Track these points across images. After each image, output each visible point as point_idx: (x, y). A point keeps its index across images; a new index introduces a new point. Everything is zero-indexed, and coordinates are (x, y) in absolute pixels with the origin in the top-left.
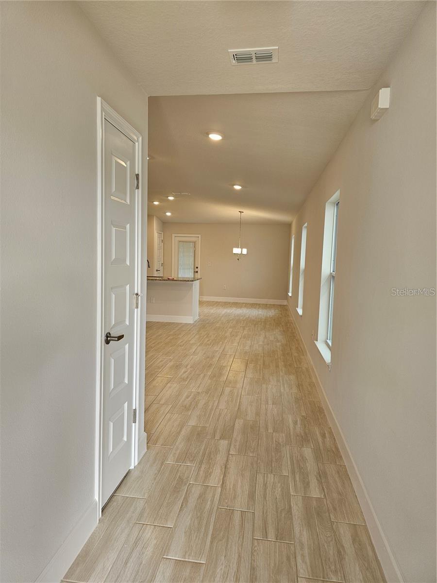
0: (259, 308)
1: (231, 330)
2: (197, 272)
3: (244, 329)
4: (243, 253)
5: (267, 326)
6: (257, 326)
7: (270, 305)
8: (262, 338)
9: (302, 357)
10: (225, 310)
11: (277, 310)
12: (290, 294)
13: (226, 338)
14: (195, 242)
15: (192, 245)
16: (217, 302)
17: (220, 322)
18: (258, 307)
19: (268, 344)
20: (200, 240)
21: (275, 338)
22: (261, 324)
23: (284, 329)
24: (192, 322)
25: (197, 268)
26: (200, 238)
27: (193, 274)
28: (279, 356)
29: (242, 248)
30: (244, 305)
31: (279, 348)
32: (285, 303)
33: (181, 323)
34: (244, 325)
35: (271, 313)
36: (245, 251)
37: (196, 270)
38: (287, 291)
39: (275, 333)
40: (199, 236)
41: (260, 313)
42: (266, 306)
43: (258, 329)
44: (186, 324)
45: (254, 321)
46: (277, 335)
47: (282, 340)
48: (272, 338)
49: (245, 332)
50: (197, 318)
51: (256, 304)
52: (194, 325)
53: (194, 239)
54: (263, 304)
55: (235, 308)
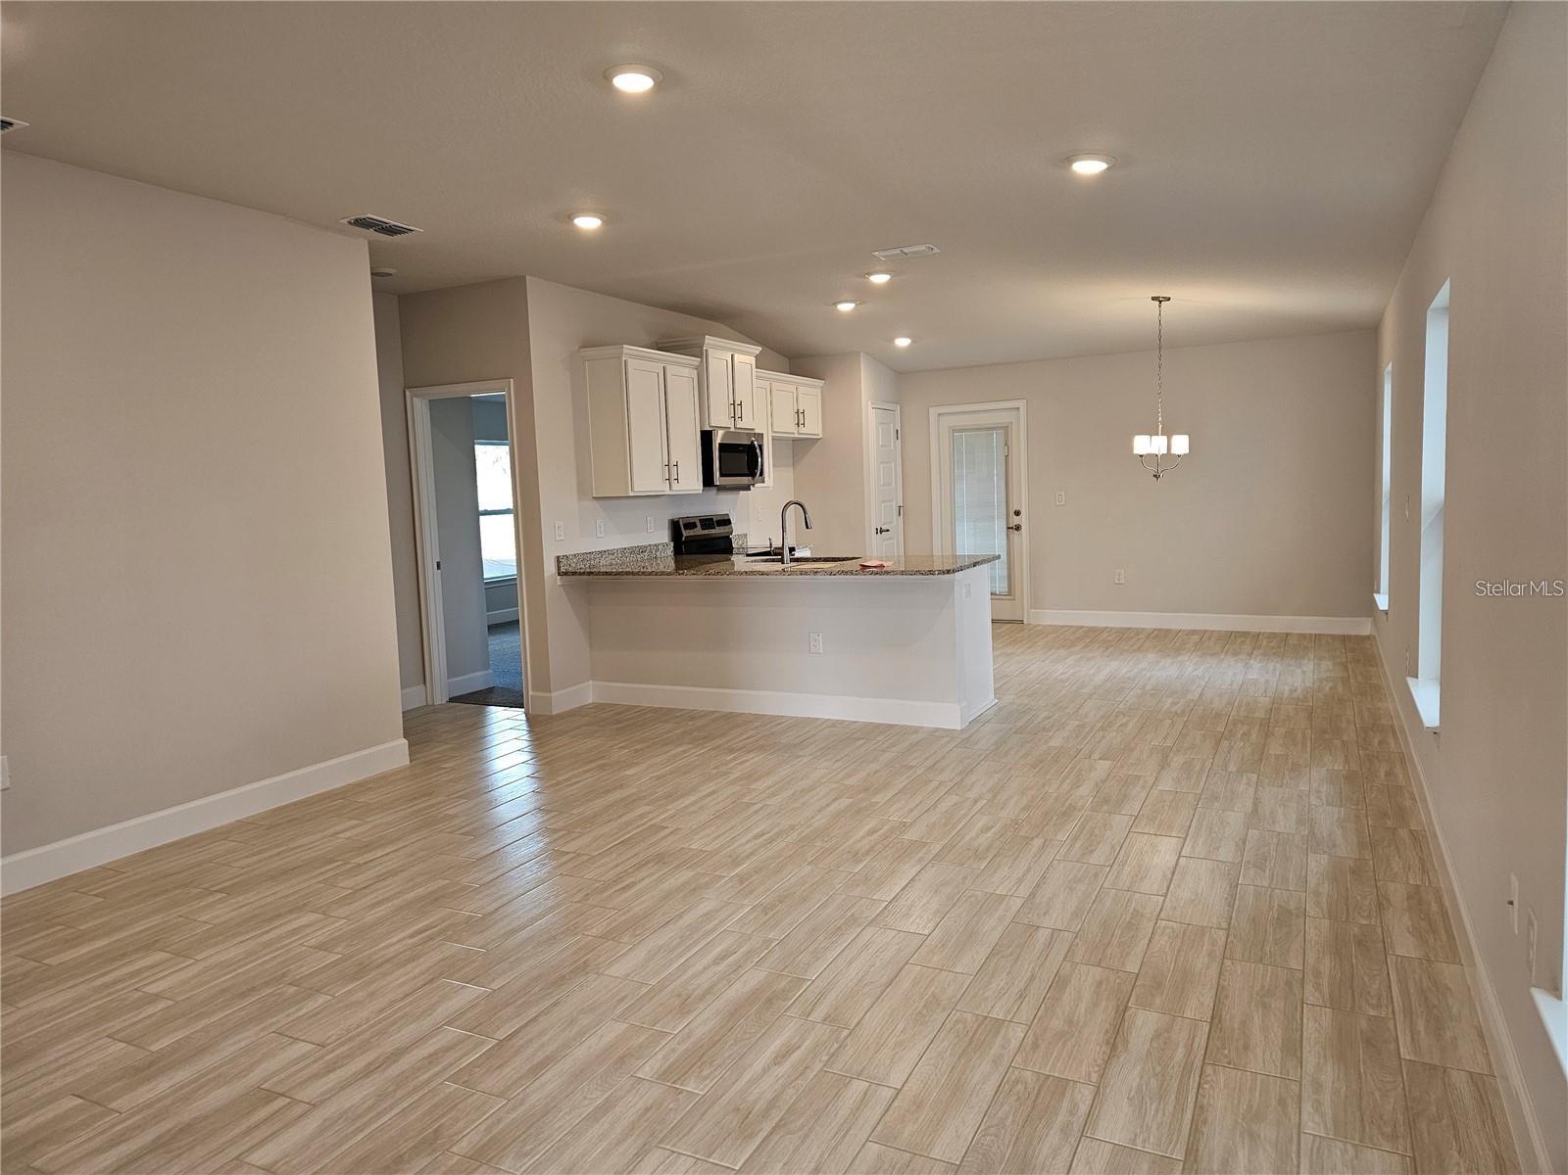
0: (1250, 655)
1: (1103, 766)
2: (1018, 528)
3: (1164, 764)
4: (1173, 452)
5: (1275, 748)
6: (1225, 744)
7: (1302, 636)
8: (1236, 818)
9: (1447, 972)
10: (1114, 664)
11: (1327, 664)
12: (1382, 601)
13: (1068, 813)
14: (1006, 429)
15: (996, 437)
16: (1092, 629)
17: (1074, 724)
18: (1247, 648)
19: (1260, 863)
20: (1023, 421)
21: (1299, 822)
22: (1247, 734)
23: (1354, 767)
24: (957, 725)
25: (1017, 513)
26: (1023, 410)
27: (1005, 533)
28: (1311, 959)
29: (1169, 433)
30: (1196, 638)
31: (1317, 894)
32: (1365, 628)
33: (916, 730)
34: (1169, 743)
35: (1302, 676)
36: (1181, 444)
37: (1016, 520)
38: (1372, 586)
39: (1304, 787)
40: (1021, 404)
41: (1252, 675)
42: (1284, 645)
43: (1225, 767)
44: (936, 734)
45: (1218, 715)
46: (1314, 800)
47: (1339, 833)
48: (1285, 822)
49: (1166, 784)
50: (987, 701)
51: (1245, 634)
52: (965, 738)
53: (1002, 419)
54: (1272, 636)
55: (1151, 656)
